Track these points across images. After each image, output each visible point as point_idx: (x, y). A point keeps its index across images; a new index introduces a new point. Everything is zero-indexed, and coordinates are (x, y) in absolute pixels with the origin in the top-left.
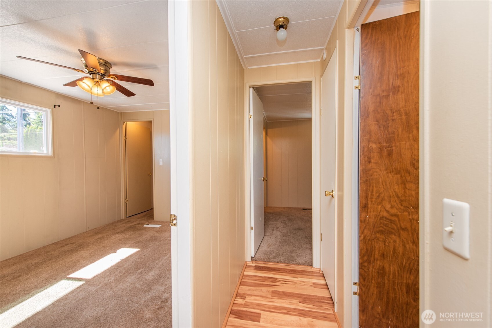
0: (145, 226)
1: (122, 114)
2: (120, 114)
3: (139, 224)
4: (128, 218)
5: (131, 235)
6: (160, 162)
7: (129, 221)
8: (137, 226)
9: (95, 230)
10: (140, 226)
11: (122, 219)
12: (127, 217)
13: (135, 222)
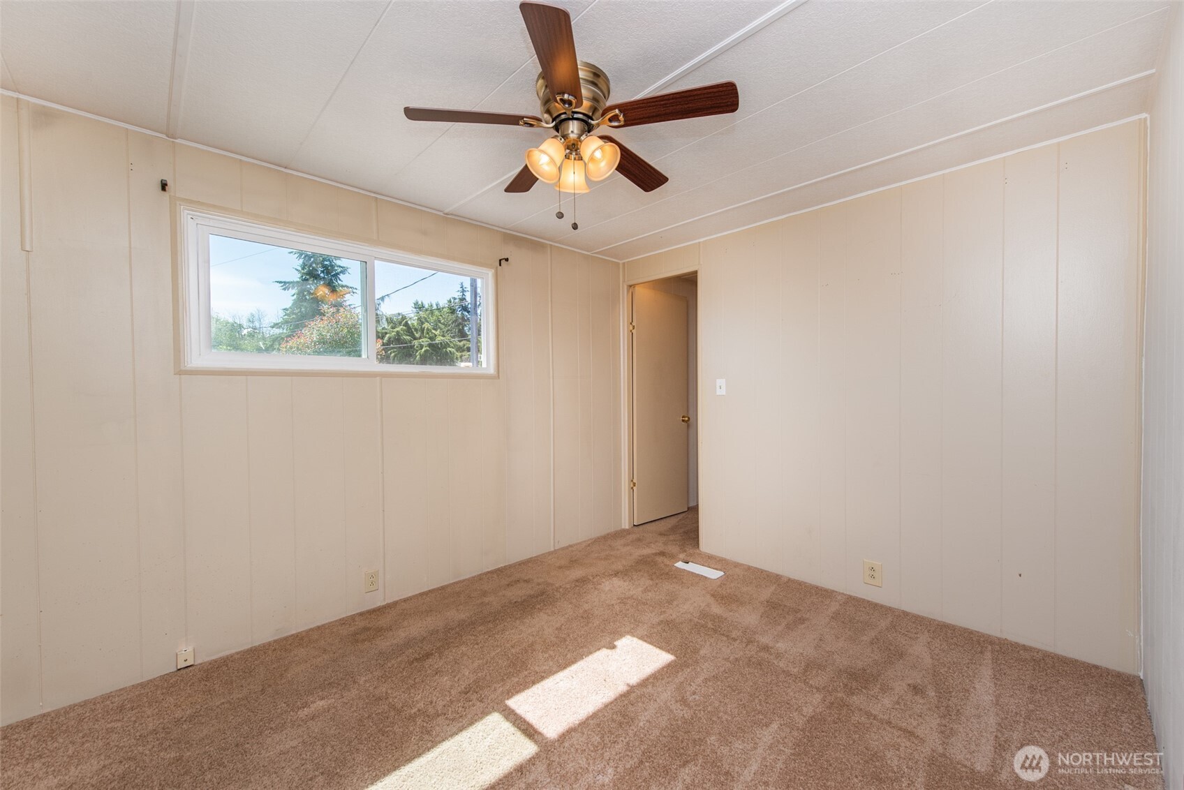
0: (680, 565)
1: (626, 265)
2: (621, 266)
3: (662, 554)
4: (636, 528)
5: (646, 590)
6: (718, 388)
7: (639, 540)
8: (659, 559)
9: (570, 549)
10: (667, 561)
11: (624, 530)
12: (634, 525)
13: (653, 545)
